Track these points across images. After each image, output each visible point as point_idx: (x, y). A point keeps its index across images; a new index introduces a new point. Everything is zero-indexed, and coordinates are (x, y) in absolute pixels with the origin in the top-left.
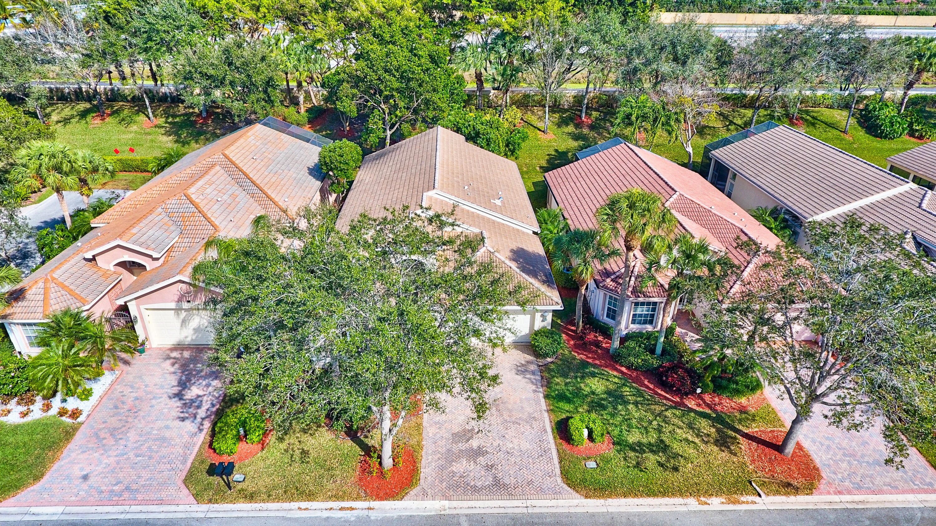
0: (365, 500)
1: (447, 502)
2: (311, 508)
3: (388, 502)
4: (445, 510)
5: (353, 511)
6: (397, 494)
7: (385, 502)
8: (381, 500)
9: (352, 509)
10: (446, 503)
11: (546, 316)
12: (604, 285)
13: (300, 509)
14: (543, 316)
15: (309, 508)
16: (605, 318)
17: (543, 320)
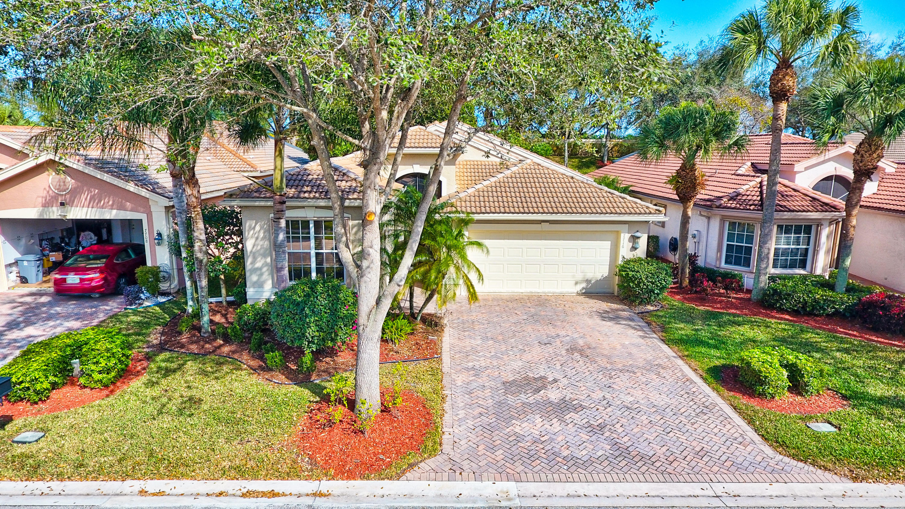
0: (308, 478)
1: (512, 484)
2: (174, 491)
3: (365, 482)
4: (510, 500)
5: (276, 499)
6: (389, 465)
7: (358, 483)
8: (348, 478)
9: (273, 494)
10: (511, 487)
11: (639, 238)
12: (721, 205)
13: (143, 493)
14: (634, 239)
15: (168, 491)
16: (723, 264)
17: (633, 247)
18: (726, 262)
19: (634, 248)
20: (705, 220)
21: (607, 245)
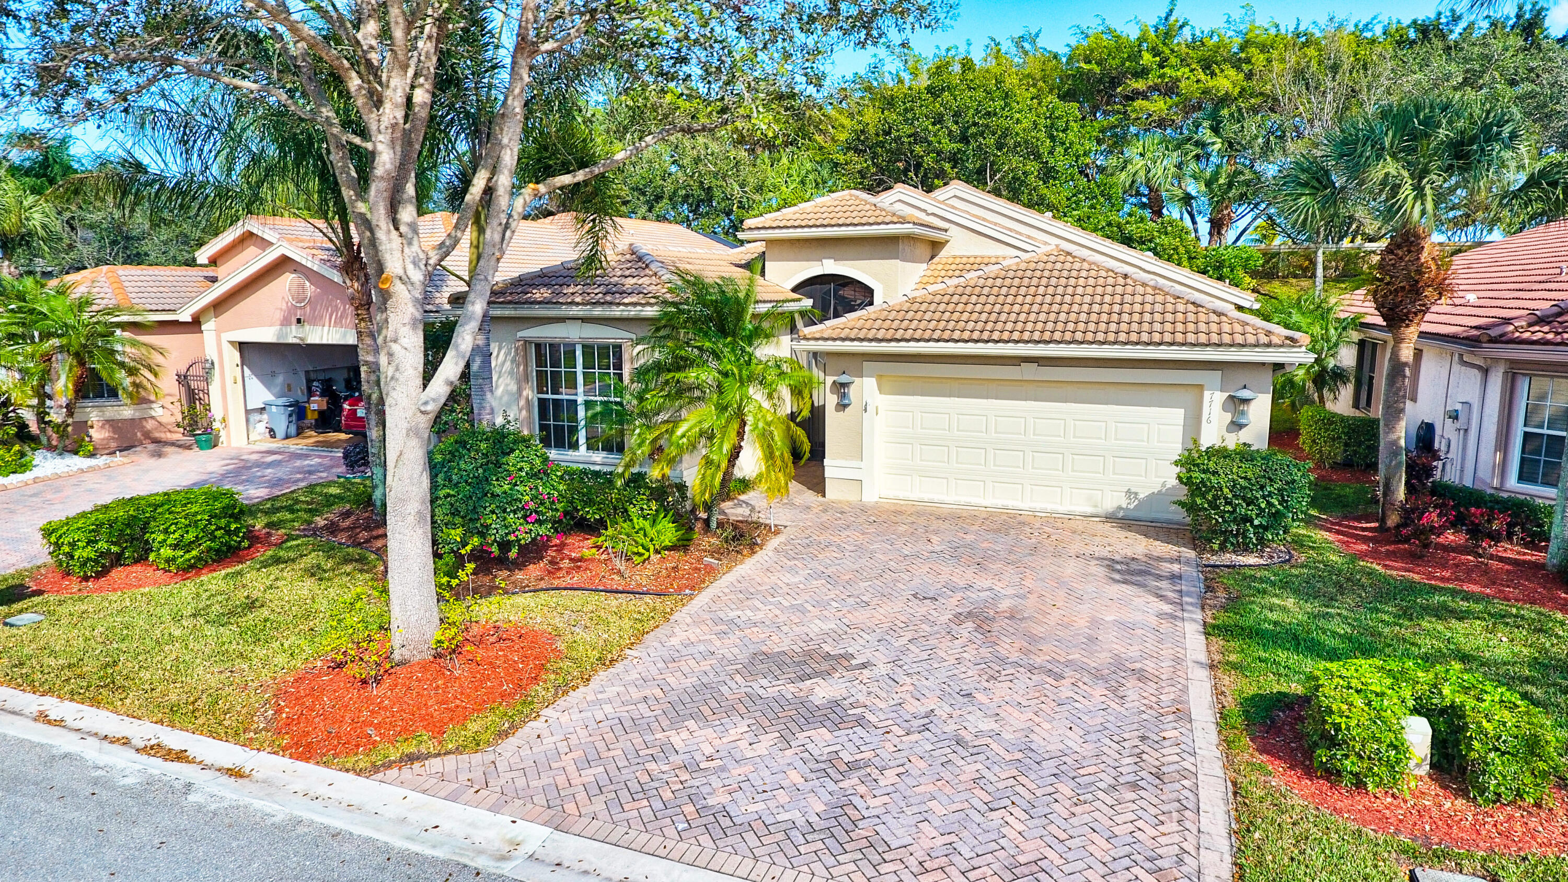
0: (250, 742)
1: (546, 831)
2: (73, 723)
5: (170, 764)
6: (371, 748)
8: (300, 756)
9: (178, 757)
10: (535, 835)
11: (1246, 401)
12: (1501, 336)
13: (42, 717)
14: (1237, 404)
15: (69, 722)
16: (1512, 482)
17: (1232, 422)
18: (1521, 478)
19: (1236, 426)
20: (1476, 375)
21: (1175, 417)
